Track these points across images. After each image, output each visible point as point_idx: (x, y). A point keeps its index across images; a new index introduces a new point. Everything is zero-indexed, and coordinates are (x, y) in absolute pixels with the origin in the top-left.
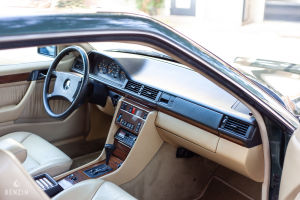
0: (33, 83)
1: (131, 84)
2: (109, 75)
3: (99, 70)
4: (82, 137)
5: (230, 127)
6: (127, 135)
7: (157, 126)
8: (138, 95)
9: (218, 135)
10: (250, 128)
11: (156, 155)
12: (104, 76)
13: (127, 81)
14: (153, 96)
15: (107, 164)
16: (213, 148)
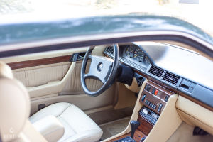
0: (73, 63)
1: (154, 69)
2: (134, 59)
3: (126, 54)
4: (111, 106)
6: (150, 113)
7: (177, 108)
8: (161, 79)
11: (175, 132)
12: (131, 60)
13: (150, 65)
14: (174, 82)
15: (132, 137)
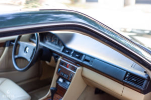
0: (6, 48)
1: (66, 49)
2: (52, 43)
3: (46, 39)
5: (131, 80)
6: (64, 81)
7: (83, 76)
8: (70, 56)
9: (124, 85)
10: (145, 82)
11: (82, 94)
12: (50, 44)
13: (63, 47)
14: (80, 58)
15: (52, 99)
16: (120, 93)
